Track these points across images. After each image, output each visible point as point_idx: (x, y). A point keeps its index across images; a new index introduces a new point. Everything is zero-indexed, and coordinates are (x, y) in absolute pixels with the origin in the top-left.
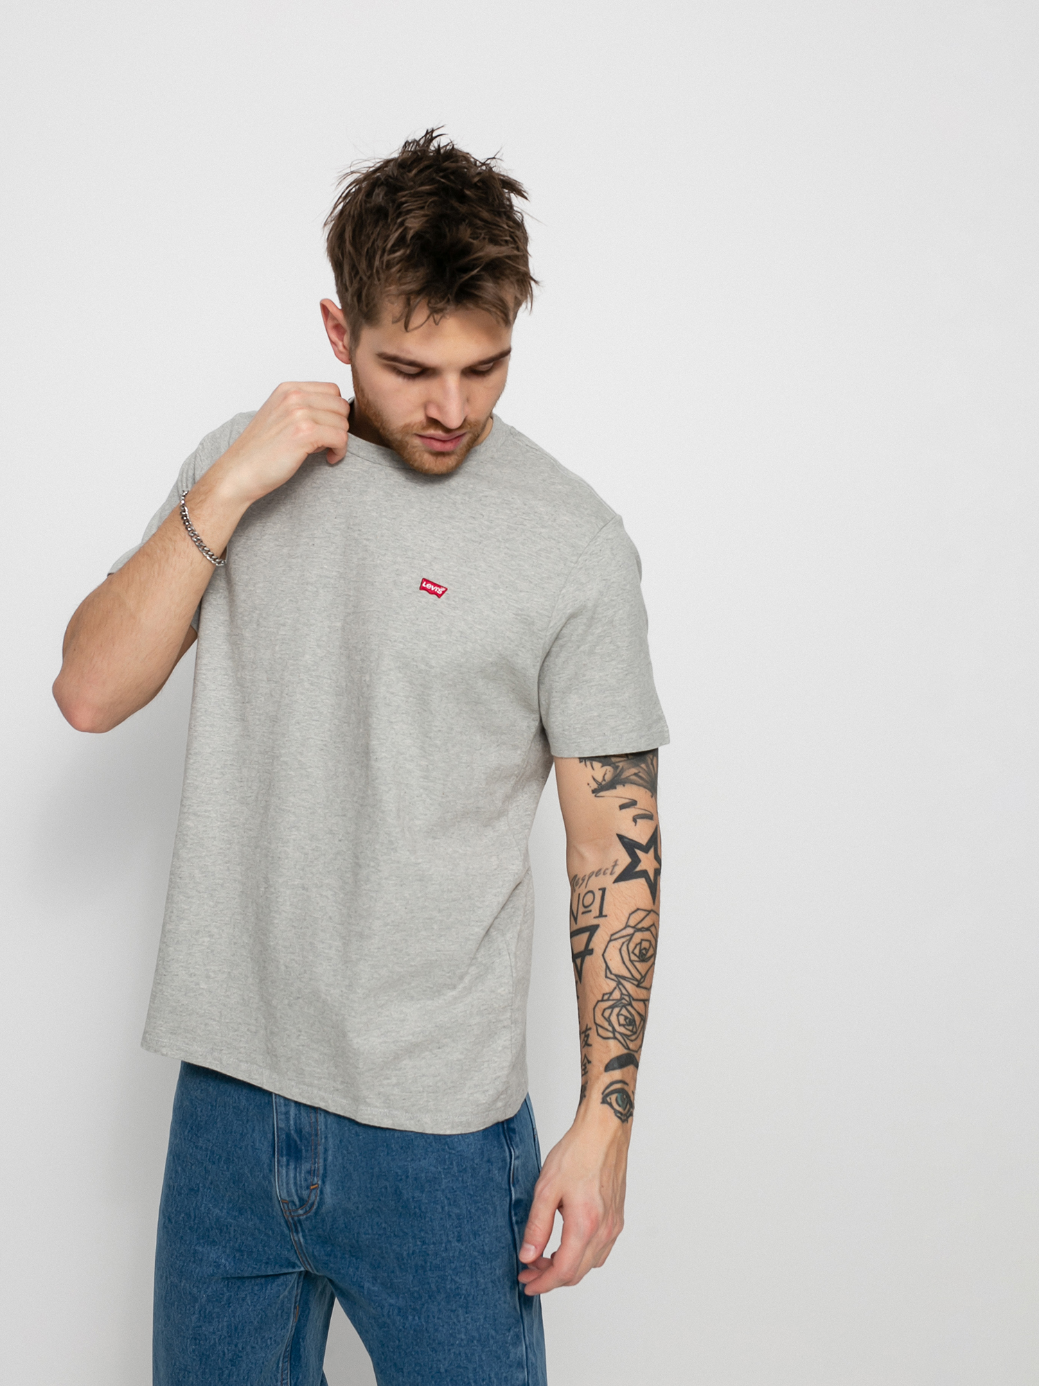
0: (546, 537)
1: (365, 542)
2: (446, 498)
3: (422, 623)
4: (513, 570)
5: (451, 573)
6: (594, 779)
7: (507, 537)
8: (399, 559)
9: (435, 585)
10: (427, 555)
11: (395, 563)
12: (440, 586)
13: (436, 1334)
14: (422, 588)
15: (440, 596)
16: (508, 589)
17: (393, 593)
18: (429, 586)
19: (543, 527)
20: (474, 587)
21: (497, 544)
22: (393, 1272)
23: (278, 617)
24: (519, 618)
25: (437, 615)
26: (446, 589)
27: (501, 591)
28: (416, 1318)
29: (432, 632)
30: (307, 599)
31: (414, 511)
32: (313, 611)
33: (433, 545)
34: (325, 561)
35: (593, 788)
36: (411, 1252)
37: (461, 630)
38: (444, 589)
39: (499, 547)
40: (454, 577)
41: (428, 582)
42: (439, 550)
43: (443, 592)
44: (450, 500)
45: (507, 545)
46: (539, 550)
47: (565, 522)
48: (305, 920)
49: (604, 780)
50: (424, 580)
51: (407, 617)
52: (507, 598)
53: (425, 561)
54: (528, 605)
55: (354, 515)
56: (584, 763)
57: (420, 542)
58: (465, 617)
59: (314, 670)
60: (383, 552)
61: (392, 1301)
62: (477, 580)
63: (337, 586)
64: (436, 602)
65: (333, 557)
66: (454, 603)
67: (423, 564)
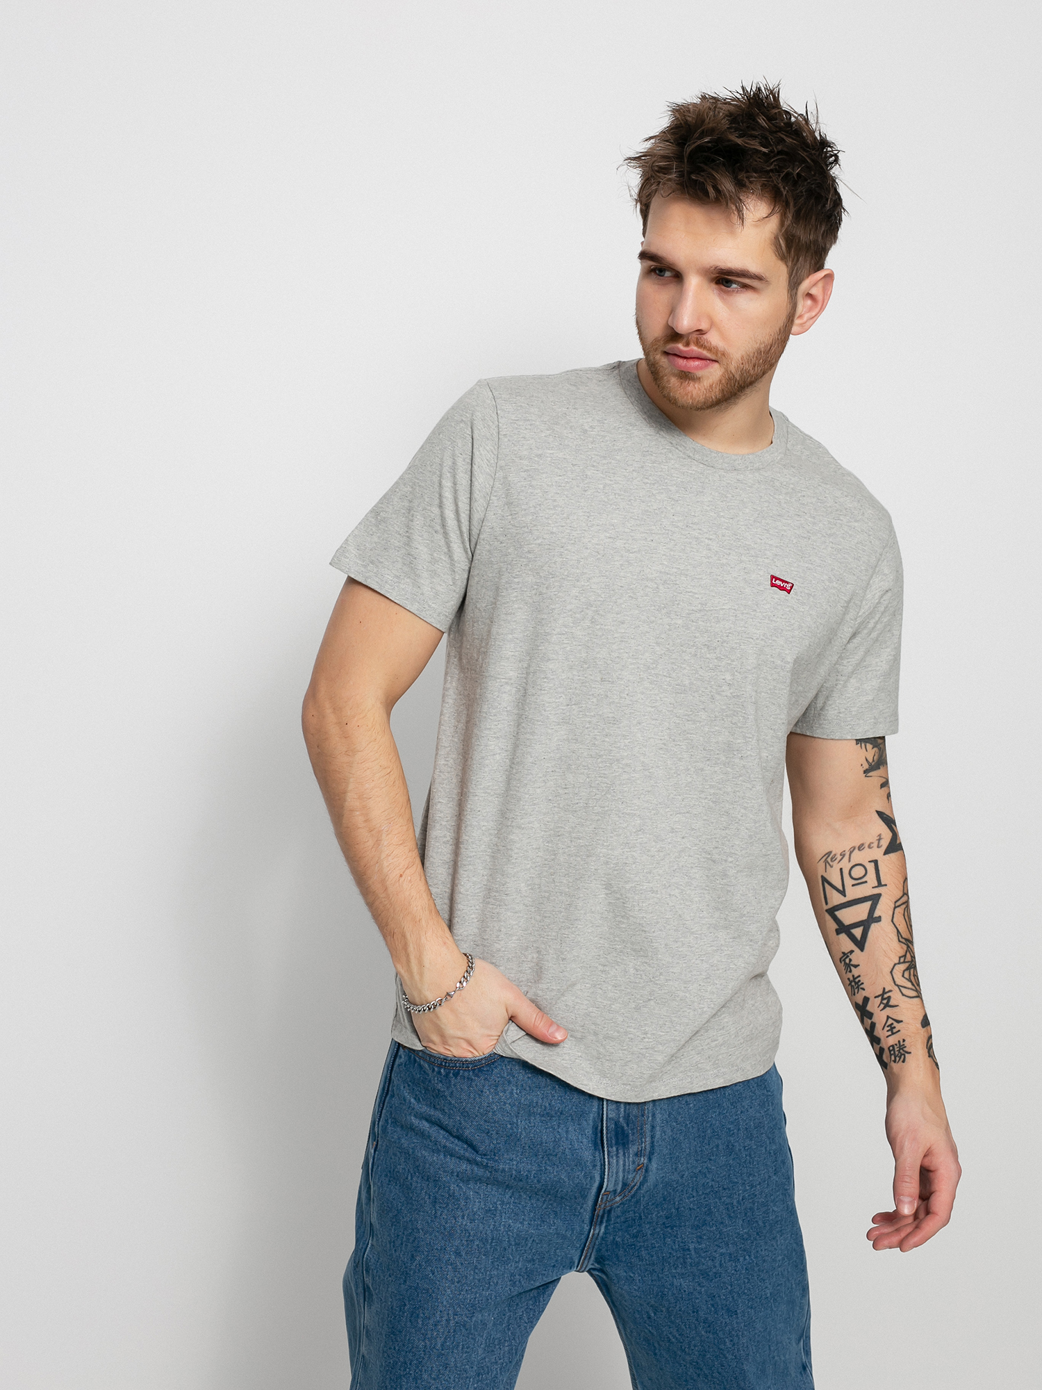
0: (860, 530)
1: (707, 541)
3: (778, 620)
4: (840, 563)
5: (793, 569)
6: (867, 760)
7: (829, 532)
8: (743, 558)
9: (783, 581)
10: (767, 552)
11: (741, 562)
12: (787, 582)
14: (773, 585)
15: (789, 592)
16: (839, 582)
17: (747, 590)
18: (778, 582)
19: (856, 521)
20: (814, 582)
21: (823, 539)
23: (617, 614)
25: (790, 611)
26: (793, 585)
27: (834, 584)
30: (647, 595)
31: (747, 511)
32: (653, 607)
33: (771, 542)
34: (664, 557)
35: (865, 769)
37: (808, 625)
38: (790, 585)
39: (826, 542)
40: (796, 573)
41: (777, 579)
42: (777, 547)
43: (792, 587)
44: (776, 500)
45: (831, 540)
46: (858, 544)
47: (871, 516)
49: (873, 761)
50: (772, 577)
51: (764, 614)
52: (838, 591)
53: (767, 558)
55: (693, 514)
56: (859, 745)
57: (759, 541)
60: (728, 551)
62: (815, 574)
63: (678, 582)
64: (787, 598)
65: (672, 553)
66: (801, 598)
67: (766, 561)
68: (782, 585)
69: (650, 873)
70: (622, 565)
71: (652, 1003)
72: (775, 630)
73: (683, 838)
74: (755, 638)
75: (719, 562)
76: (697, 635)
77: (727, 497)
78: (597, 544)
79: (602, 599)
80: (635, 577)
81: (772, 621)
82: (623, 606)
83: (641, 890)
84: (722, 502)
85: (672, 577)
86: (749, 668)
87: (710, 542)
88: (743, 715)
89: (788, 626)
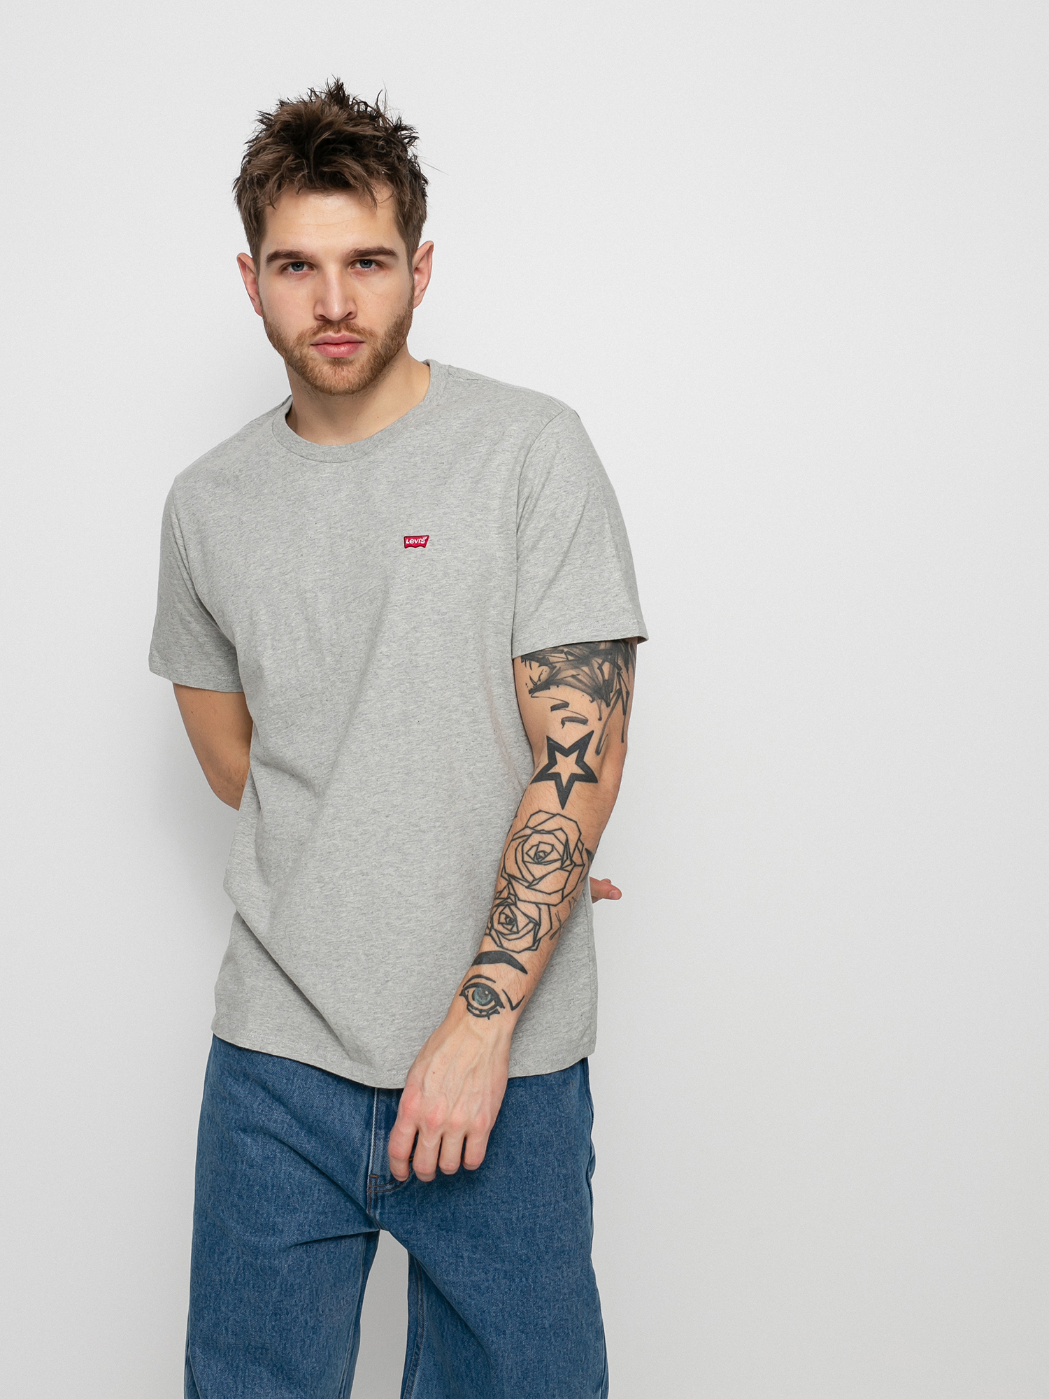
1: (349, 533)
2: (407, 464)
3: (418, 578)
5: (427, 521)
6: (531, 679)
7: (468, 469)
8: (381, 532)
9: (417, 538)
10: (402, 516)
11: (379, 537)
12: (421, 537)
13: (543, 1292)
14: (407, 546)
15: (424, 546)
16: (484, 512)
17: (385, 562)
18: (412, 542)
20: (453, 524)
21: (461, 478)
22: (499, 1238)
24: (502, 535)
25: (429, 564)
26: (428, 536)
27: (479, 516)
28: (524, 1279)
29: (431, 582)
31: (382, 486)
33: (406, 505)
35: (529, 689)
36: (521, 1216)
37: (457, 568)
38: (426, 538)
39: (464, 480)
40: (432, 523)
41: (410, 538)
42: (411, 506)
43: (427, 540)
45: (470, 475)
46: (499, 465)
48: (374, 903)
49: (540, 680)
50: (406, 538)
51: (403, 579)
52: (486, 521)
53: (402, 521)
56: (524, 662)
57: (394, 509)
58: (456, 555)
59: (339, 669)
60: (366, 533)
61: (498, 1266)
62: (453, 517)
63: (332, 584)
64: (423, 553)
65: (322, 559)
66: (439, 546)
67: (401, 525)
68: (414, 542)
69: (357, 857)
70: (280, 589)
71: (390, 984)
72: (418, 589)
73: (387, 816)
74: (399, 605)
76: (360, 623)
78: (256, 580)
79: (274, 626)
81: (412, 581)
83: (351, 874)
85: (327, 582)
86: (402, 635)
87: (351, 533)
88: (409, 681)
89: (431, 580)
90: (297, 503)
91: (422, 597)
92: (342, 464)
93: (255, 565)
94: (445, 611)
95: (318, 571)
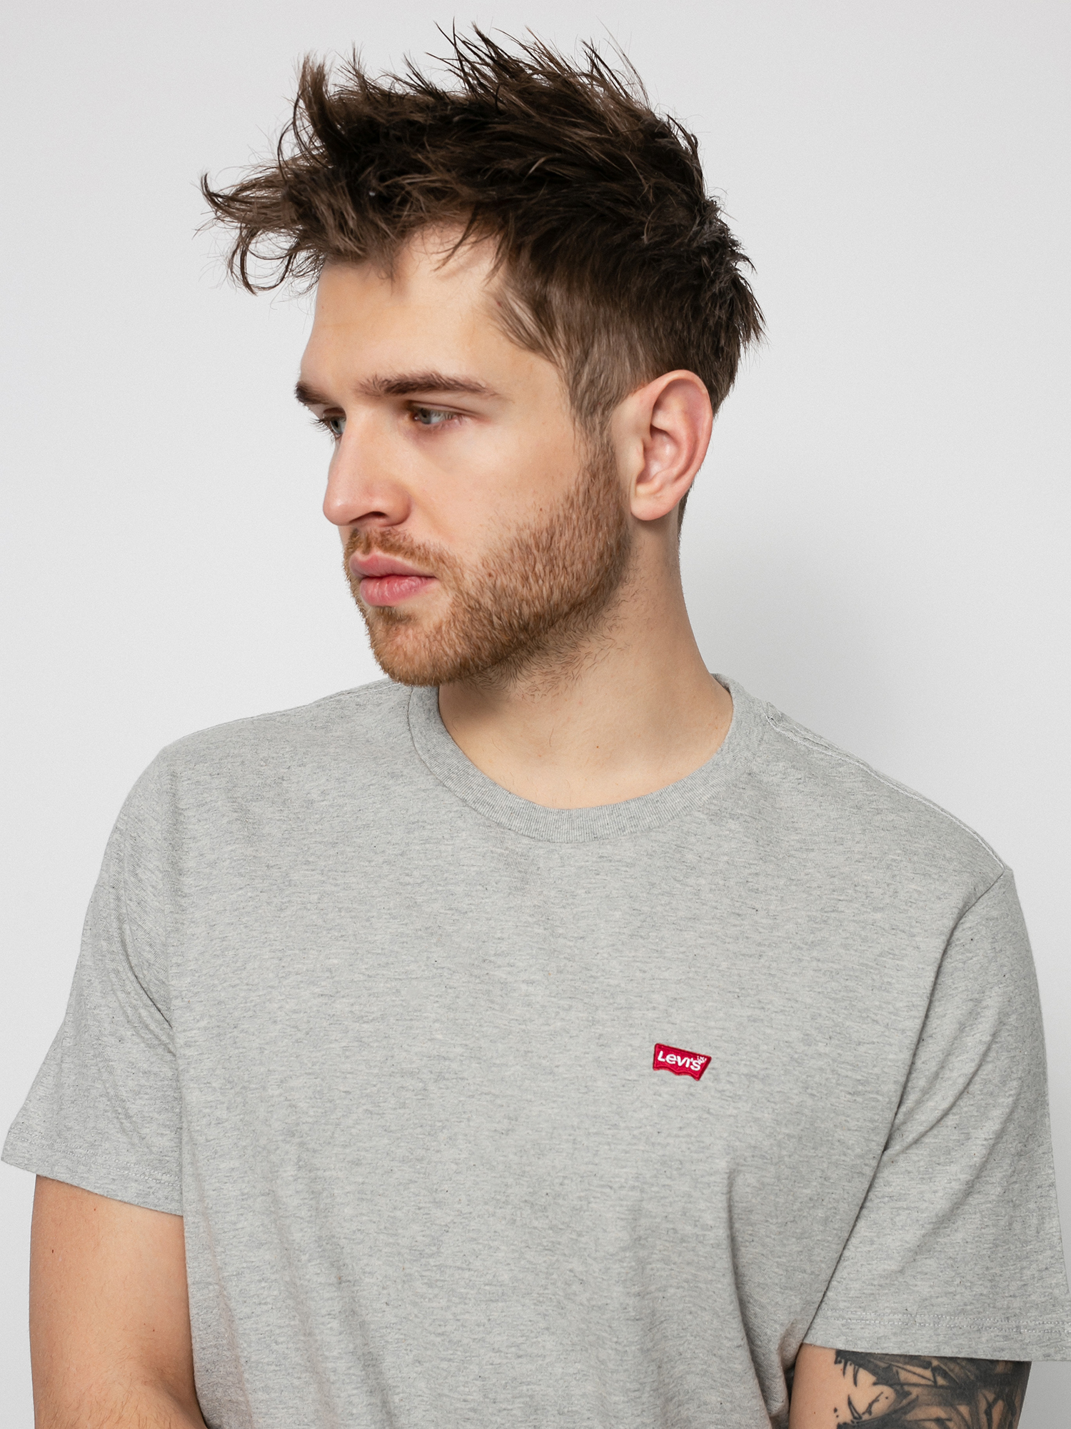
0: (887, 927)
1: (524, 987)
2: (678, 886)
3: (671, 1141)
4: (836, 1000)
5: (712, 1024)
7: (811, 938)
8: (601, 1015)
9: (683, 1054)
10: (655, 996)
11: (594, 1022)
12: (694, 1056)
14: (658, 1065)
15: (697, 1075)
16: (834, 1042)
17: (599, 1083)
18: (671, 1059)
19: (876, 909)
20: (765, 1047)
24: (859, 1099)
25: (700, 1119)
26: (709, 1059)
27: (821, 1048)
29: (695, 1156)
30: (403, 1106)
31: (618, 914)
32: (419, 1130)
33: (666, 975)
34: (437, 1025)
37: (753, 1143)
38: (702, 1061)
39: (800, 960)
40: (721, 1032)
41: (668, 1050)
42: (679, 981)
43: (704, 1067)
44: (687, 889)
45: (815, 954)
46: (881, 955)
47: (916, 895)
50: (659, 1047)
51: (636, 1132)
52: (834, 1060)
53: (654, 1008)
54: (876, 1070)
55: (499, 935)
57: (638, 974)
58: (758, 1115)
59: (431, 1256)
62: (769, 1031)
63: (465, 1075)
64: (692, 1090)
65: (452, 1015)
66: (728, 1087)
67: (650, 1014)
68: (682, 1063)
70: (345, 1049)
72: (664, 1163)
74: (615, 1186)
75: (546, 1028)
76: (510, 1181)
77: (574, 896)
78: (295, 1012)
80: (376, 1071)
81: (655, 1144)
82: (353, 1131)
84: (564, 907)
86: (612, 1250)
87: (531, 989)
89: (696, 1152)
90: (425, 885)
91: (668, 1182)
92: (540, 844)
93: (299, 978)
94: (711, 1223)
95: (440, 1037)
